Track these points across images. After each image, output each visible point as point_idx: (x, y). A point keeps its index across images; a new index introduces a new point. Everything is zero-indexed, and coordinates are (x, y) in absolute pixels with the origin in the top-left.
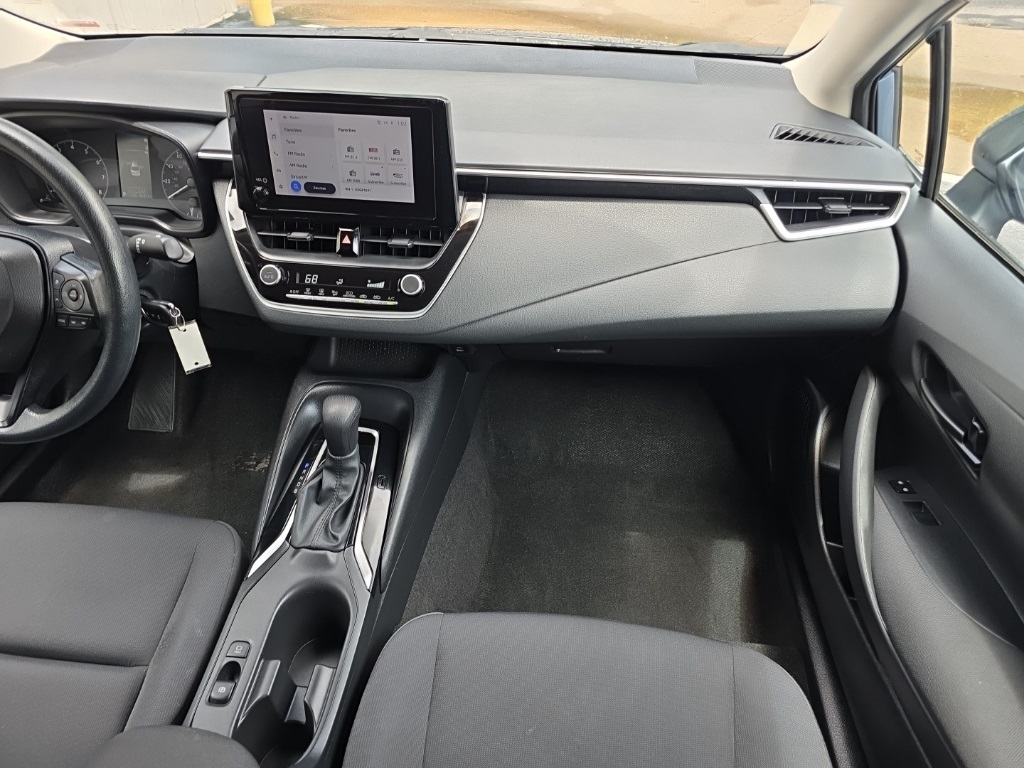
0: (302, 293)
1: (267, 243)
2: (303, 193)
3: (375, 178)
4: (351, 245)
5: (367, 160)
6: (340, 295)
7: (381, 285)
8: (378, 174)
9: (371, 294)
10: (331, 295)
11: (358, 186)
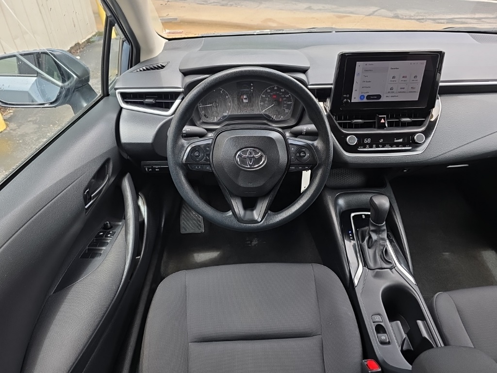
0: (365, 148)
1: (345, 126)
2: (365, 100)
3: (402, 90)
4: (385, 123)
5: (400, 82)
6: (383, 147)
7: (401, 140)
8: (404, 88)
9: (398, 145)
10: (379, 147)
11: (393, 95)
